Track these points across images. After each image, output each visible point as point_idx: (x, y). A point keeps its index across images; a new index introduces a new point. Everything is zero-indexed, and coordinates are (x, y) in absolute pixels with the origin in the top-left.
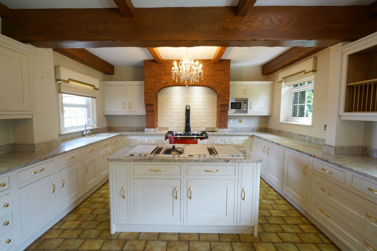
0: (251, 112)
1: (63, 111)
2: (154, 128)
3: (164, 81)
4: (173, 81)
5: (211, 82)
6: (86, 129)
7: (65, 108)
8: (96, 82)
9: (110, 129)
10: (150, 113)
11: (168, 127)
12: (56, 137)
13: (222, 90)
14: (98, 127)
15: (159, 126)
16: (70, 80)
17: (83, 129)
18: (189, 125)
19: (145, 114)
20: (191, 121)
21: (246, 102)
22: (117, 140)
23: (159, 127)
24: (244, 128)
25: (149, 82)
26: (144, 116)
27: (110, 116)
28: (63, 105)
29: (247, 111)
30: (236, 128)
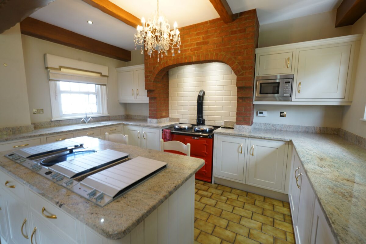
0: (297, 99)
3: (163, 60)
4: (173, 59)
5: (222, 53)
6: (86, 116)
10: (153, 101)
11: (179, 118)
13: (239, 63)
14: (109, 115)
15: (171, 116)
16: (61, 67)
18: (202, 117)
19: (148, 102)
20: (205, 112)
22: (116, 129)
23: (170, 118)
24: (290, 126)
25: (149, 64)
27: (129, 103)
29: (291, 96)
30: (273, 125)
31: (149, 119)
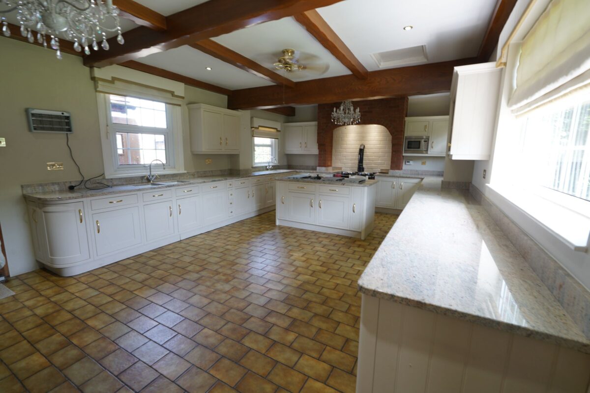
0: (431, 153)
1: (254, 151)
2: (325, 166)
6: (269, 165)
7: (256, 148)
8: (278, 126)
9: (289, 167)
11: (341, 167)
12: (250, 167)
14: (279, 164)
15: (333, 165)
16: (259, 126)
17: (267, 165)
18: (362, 166)
19: (318, 154)
21: (427, 140)
23: (333, 167)
26: (317, 155)
27: (290, 155)
28: (255, 145)
29: (427, 151)
30: (417, 171)
31: (318, 168)
